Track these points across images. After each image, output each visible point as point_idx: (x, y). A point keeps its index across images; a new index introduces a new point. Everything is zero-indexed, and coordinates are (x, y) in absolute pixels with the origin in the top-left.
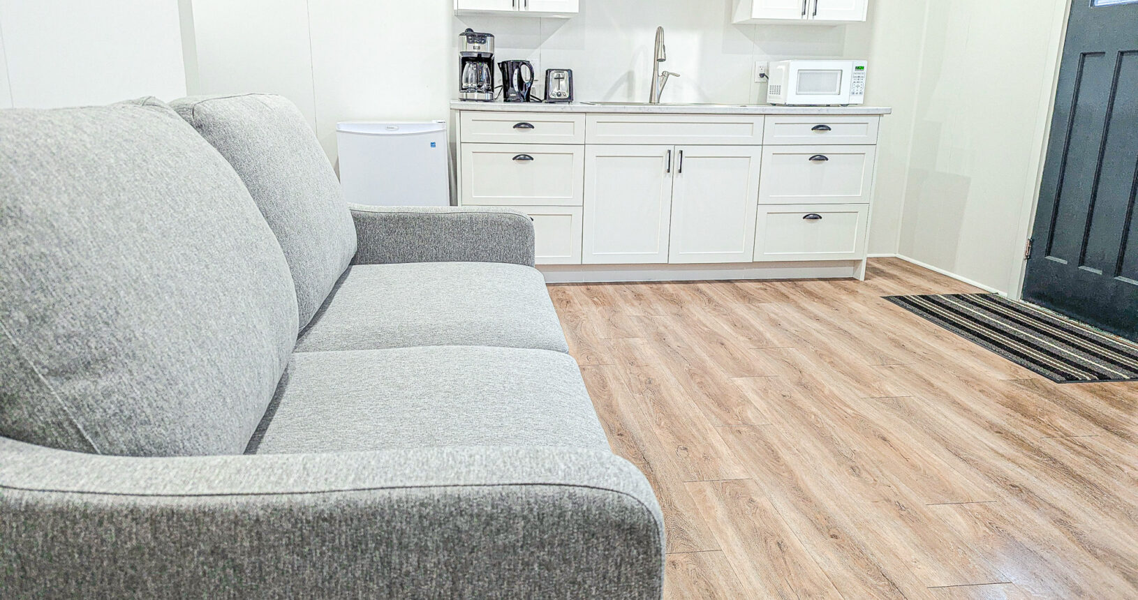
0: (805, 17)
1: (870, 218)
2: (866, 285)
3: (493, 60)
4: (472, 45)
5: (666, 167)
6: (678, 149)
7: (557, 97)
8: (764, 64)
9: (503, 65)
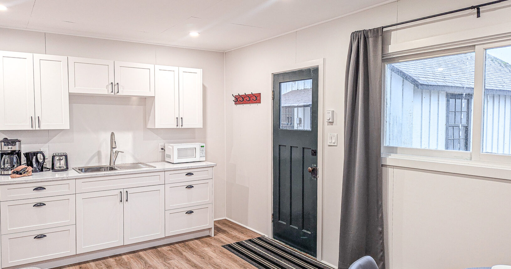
0: (178, 127)
1: (213, 210)
2: (215, 239)
3: (21, 152)
4: (7, 147)
5: (120, 199)
6: (125, 190)
7: (59, 169)
8: (163, 144)
9: (27, 155)
